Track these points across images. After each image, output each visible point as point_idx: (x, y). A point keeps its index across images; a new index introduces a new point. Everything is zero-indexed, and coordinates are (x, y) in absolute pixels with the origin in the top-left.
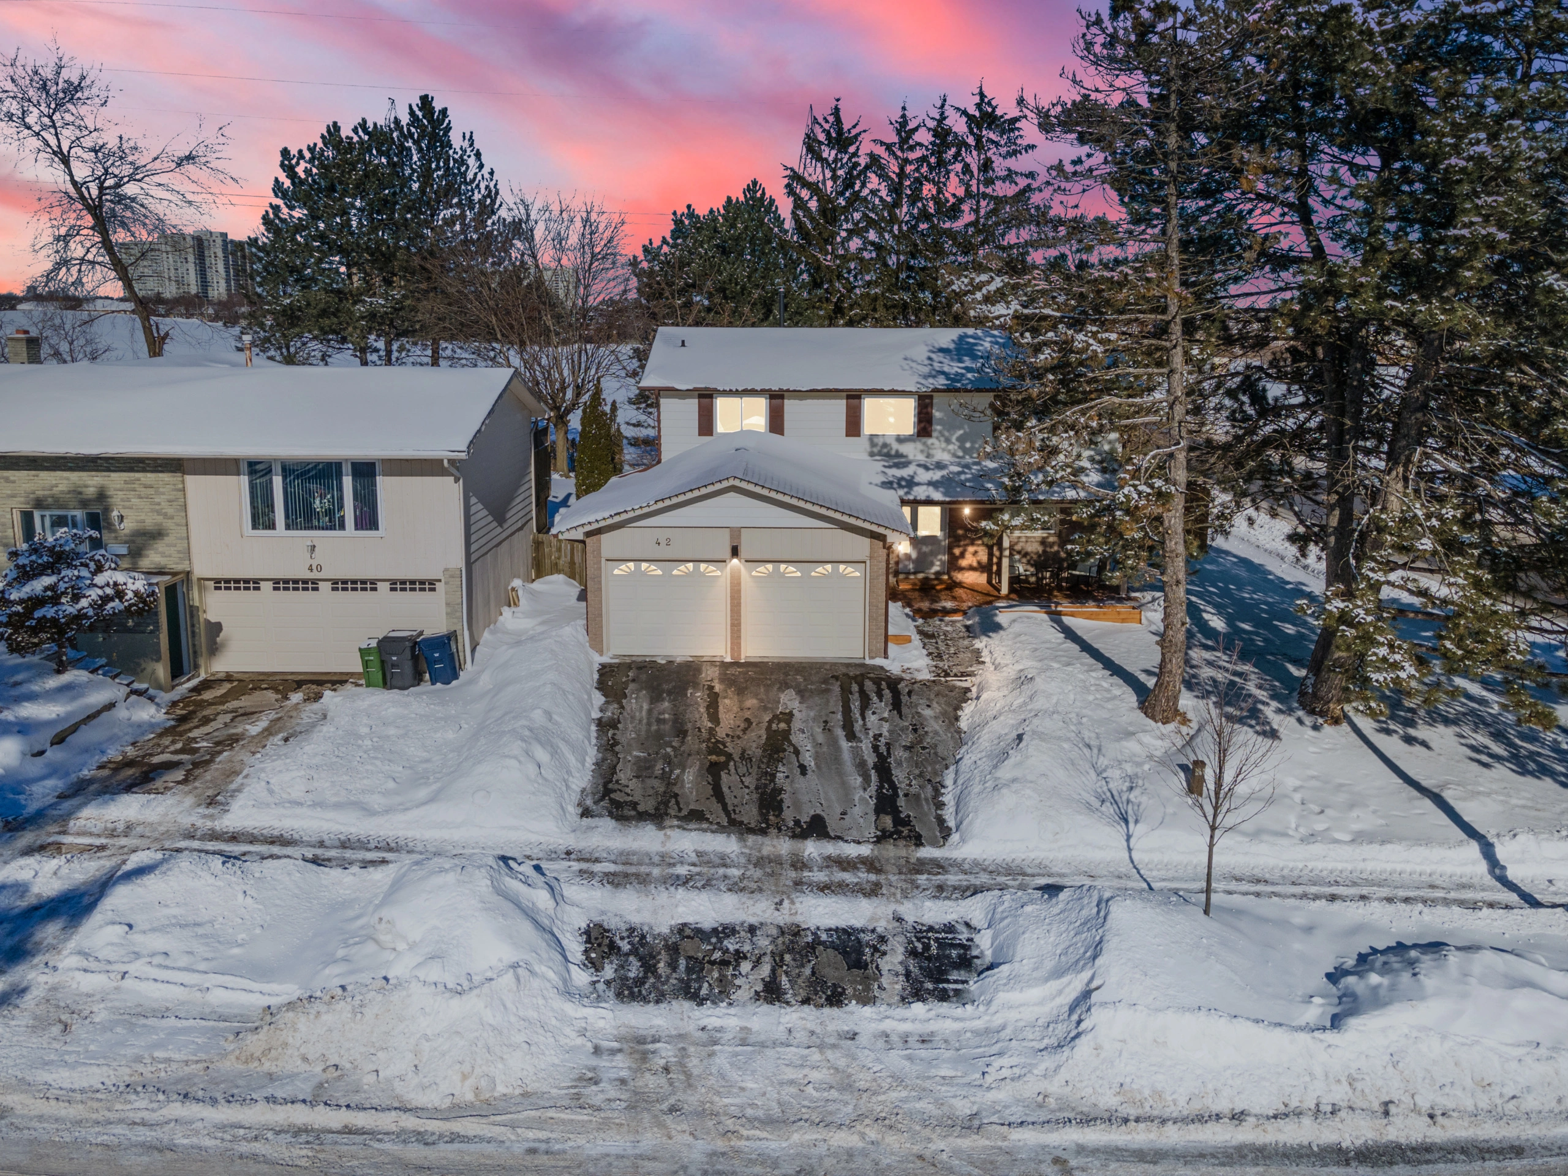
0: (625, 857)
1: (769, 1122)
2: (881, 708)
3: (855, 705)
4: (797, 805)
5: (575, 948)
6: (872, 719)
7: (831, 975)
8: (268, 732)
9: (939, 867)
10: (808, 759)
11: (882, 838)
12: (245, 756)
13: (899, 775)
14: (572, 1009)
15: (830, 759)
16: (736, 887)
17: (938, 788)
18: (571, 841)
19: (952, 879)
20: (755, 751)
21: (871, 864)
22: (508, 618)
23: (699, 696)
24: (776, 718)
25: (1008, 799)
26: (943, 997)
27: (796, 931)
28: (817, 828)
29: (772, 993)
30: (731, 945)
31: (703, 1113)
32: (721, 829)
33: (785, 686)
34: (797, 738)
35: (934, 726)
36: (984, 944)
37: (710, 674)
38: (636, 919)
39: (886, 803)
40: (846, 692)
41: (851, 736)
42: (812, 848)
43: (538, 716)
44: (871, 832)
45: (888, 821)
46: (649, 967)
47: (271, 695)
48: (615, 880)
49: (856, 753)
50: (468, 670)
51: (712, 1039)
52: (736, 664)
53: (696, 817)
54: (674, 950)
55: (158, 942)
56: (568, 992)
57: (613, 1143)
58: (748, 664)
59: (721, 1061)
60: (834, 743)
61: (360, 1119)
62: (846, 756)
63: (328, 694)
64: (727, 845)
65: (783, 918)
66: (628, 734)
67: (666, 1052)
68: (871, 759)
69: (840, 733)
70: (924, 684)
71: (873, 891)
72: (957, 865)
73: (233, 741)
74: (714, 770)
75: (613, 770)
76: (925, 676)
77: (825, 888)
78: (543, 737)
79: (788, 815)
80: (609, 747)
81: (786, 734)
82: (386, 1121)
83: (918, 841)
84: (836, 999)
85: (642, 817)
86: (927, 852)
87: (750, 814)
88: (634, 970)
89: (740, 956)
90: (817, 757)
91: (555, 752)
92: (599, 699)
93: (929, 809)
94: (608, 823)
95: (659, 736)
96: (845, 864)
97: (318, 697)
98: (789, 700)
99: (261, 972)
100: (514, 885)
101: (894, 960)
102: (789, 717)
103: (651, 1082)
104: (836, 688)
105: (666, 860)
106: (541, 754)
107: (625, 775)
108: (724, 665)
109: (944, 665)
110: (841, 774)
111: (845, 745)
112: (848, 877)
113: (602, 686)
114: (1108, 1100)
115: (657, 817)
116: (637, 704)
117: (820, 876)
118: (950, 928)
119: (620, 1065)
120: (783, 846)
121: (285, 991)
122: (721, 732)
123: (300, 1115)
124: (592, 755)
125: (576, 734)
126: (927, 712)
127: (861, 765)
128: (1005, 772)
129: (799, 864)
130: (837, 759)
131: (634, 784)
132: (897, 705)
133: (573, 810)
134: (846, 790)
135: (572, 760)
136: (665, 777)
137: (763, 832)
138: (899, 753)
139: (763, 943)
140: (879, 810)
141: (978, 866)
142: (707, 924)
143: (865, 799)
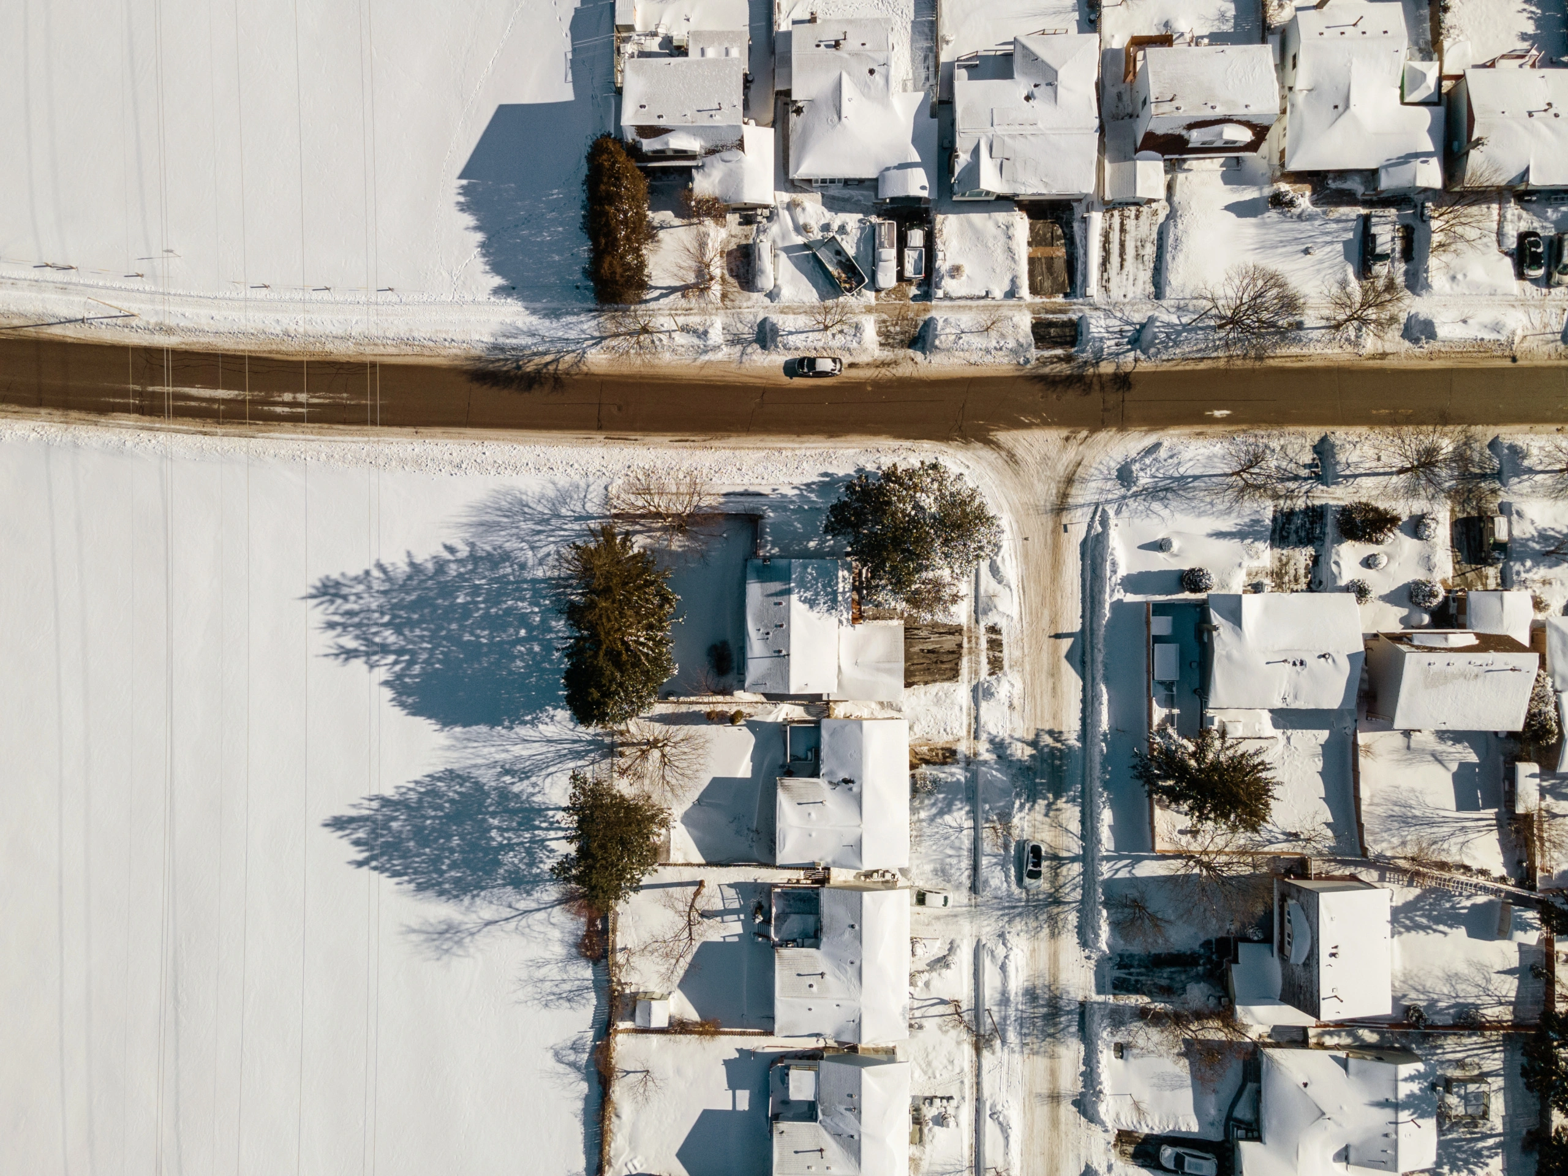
2: (916, 632)
9: (969, 627)
11: (961, 634)
18: (966, 683)
21: (970, 638)
23: (912, 668)
27: (987, 648)
28: (960, 646)
29: (1001, 652)
38: (986, 670)
39: (953, 634)
42: (965, 645)
44: (960, 637)
48: (977, 674)
53: (957, 664)
68: (938, 635)
71: (977, 638)
72: (969, 624)
74: (942, 662)
76: (902, 622)
77: (977, 644)
81: (929, 650)
83: (961, 630)
86: (965, 628)
87: (955, 656)
96: (970, 641)
102: (922, 650)
116: (916, 679)
117: (974, 645)
118: (986, 628)
120: (965, 651)
143: (949, 637)
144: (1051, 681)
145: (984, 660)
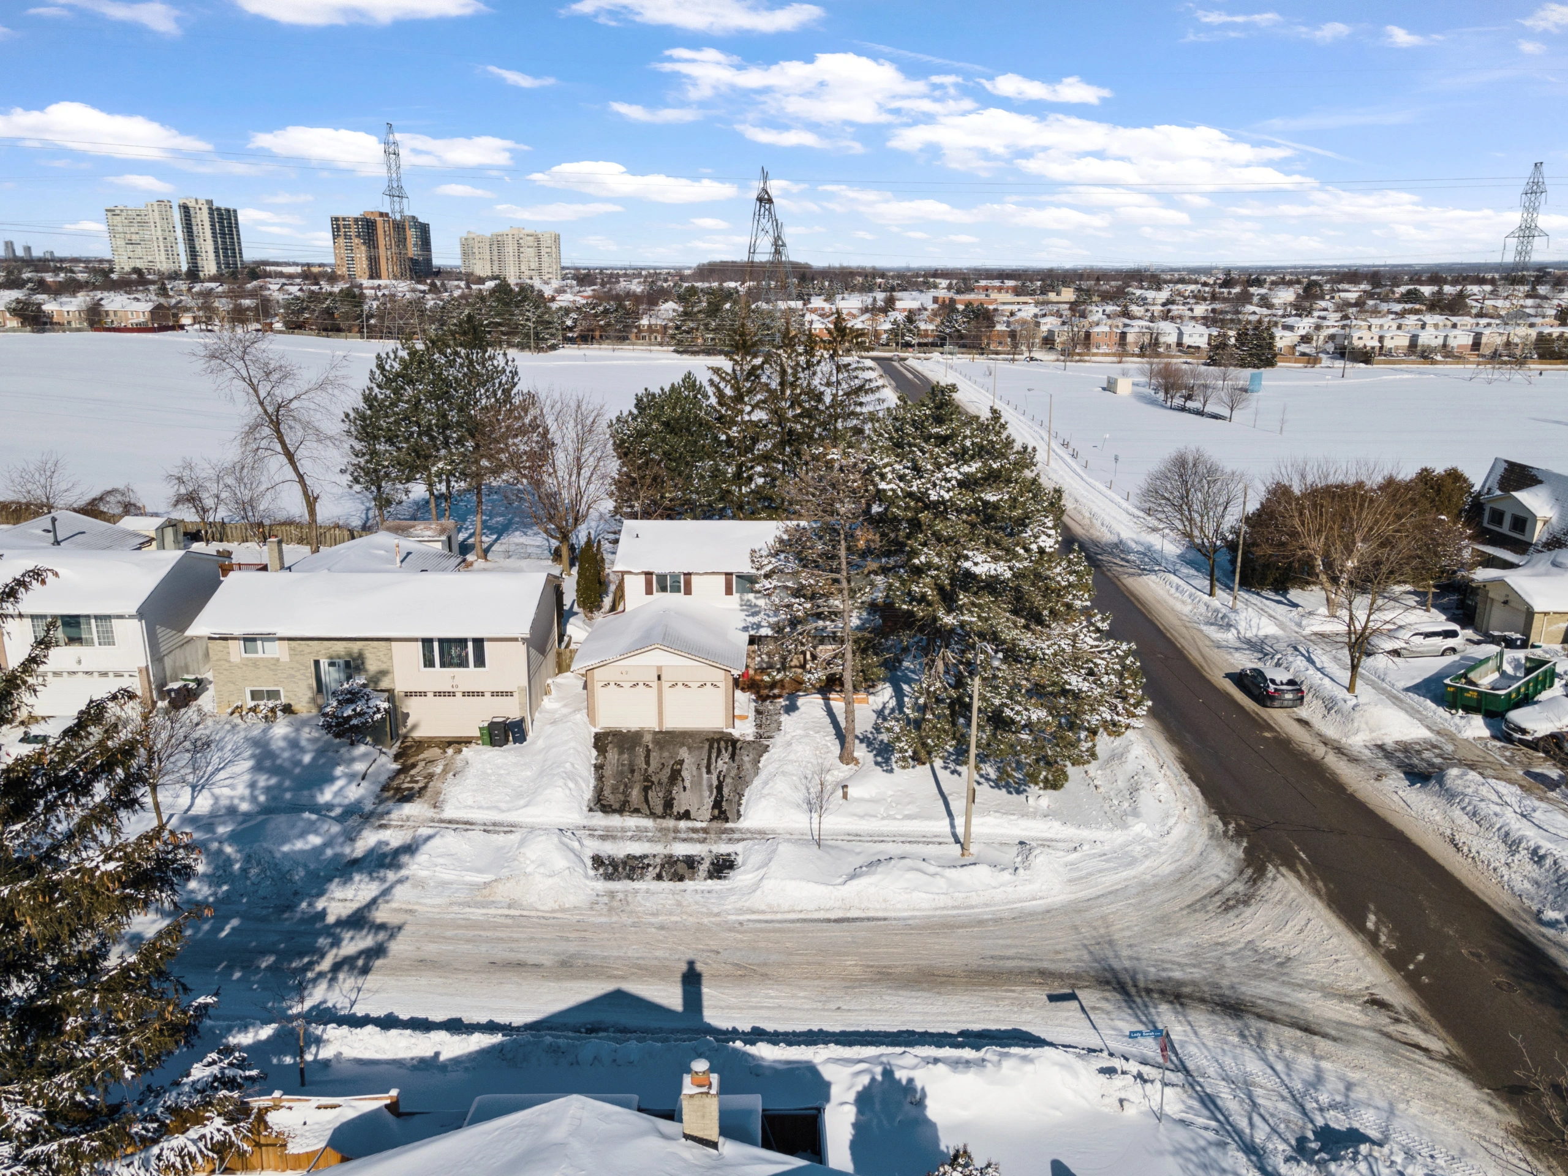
0: (607, 829)
1: (653, 914)
2: (726, 756)
3: (714, 756)
4: (680, 805)
5: (589, 863)
6: (720, 762)
7: (681, 871)
8: (445, 771)
9: (732, 831)
10: (687, 784)
11: (714, 818)
12: (439, 784)
13: (726, 791)
14: (588, 882)
15: (697, 783)
16: (650, 840)
17: (741, 796)
18: (585, 822)
19: (736, 836)
20: (665, 780)
21: (705, 831)
22: (547, 703)
24: (676, 763)
25: (764, 803)
26: (720, 878)
27: (671, 856)
28: (686, 816)
29: (659, 877)
30: (646, 861)
31: (631, 912)
32: (647, 816)
33: (683, 745)
34: (684, 773)
35: (748, 766)
36: (739, 860)
37: (648, 738)
38: (611, 853)
39: (717, 804)
40: (711, 747)
41: (709, 772)
42: (683, 824)
43: (568, 765)
44: (708, 816)
45: (716, 812)
46: (616, 869)
47: (437, 751)
48: (603, 838)
49: (709, 780)
50: (531, 736)
51: (636, 892)
52: (661, 732)
53: (637, 811)
54: (625, 863)
55: (441, 861)
56: (586, 876)
57: (603, 919)
58: (667, 733)
59: (639, 898)
60: (700, 776)
61: (525, 913)
62: (705, 782)
63: (464, 749)
64: (648, 823)
65: (667, 852)
66: (608, 772)
67: (621, 896)
68: (715, 783)
69: (704, 770)
70: (749, 743)
71: (703, 841)
72: (740, 831)
73: (430, 777)
74: (646, 789)
75: (602, 790)
76: (751, 738)
77: (684, 840)
78: (571, 776)
79: (675, 810)
80: (600, 778)
81: (679, 771)
82: (533, 913)
83: (727, 820)
84: (681, 879)
85: (614, 811)
86: (729, 825)
87: (659, 810)
88: (610, 870)
89: (649, 865)
90: (692, 783)
91: (576, 783)
92: (595, 753)
93: (735, 807)
94: (600, 814)
95: (622, 773)
96: (695, 830)
97: (460, 751)
98: (683, 753)
99: (480, 871)
100: (566, 840)
101: (705, 866)
102: (681, 762)
103: (615, 904)
104: (707, 746)
105: (624, 830)
106: (571, 785)
107: (607, 792)
108: (655, 733)
109: (761, 731)
110: (701, 790)
111: (705, 776)
112: (695, 836)
113: (596, 746)
114: (763, 907)
115: (620, 811)
116: (612, 755)
117: (684, 836)
118: (729, 855)
119: (606, 899)
120: (670, 823)
121: (488, 877)
122: (650, 770)
123: (506, 912)
124: (592, 782)
125: (585, 774)
126: (746, 759)
127: (710, 786)
128: (765, 791)
129: (676, 831)
130: (700, 784)
131: (611, 796)
132: (733, 757)
133: (585, 809)
134: (701, 797)
135: (584, 786)
136: (624, 793)
137: (663, 817)
138: (728, 780)
139: (658, 861)
140: (713, 808)
141: (749, 831)
142: (638, 854)
143: (709, 802)
144: (546, 960)
145: (636, 849)
